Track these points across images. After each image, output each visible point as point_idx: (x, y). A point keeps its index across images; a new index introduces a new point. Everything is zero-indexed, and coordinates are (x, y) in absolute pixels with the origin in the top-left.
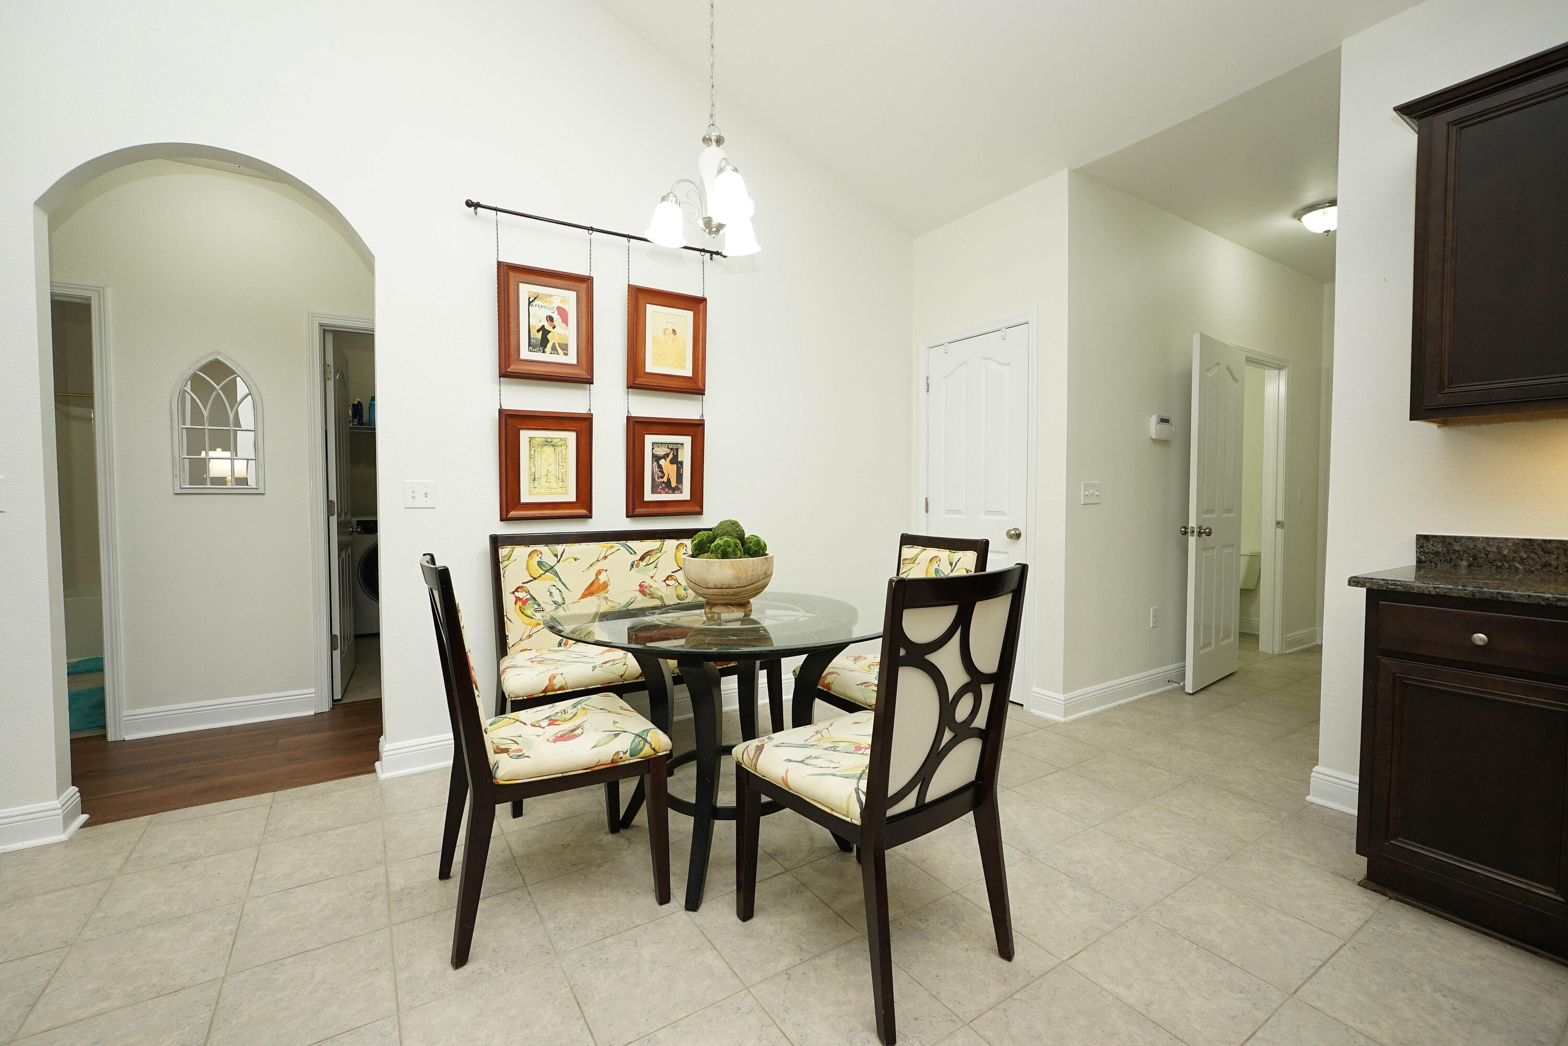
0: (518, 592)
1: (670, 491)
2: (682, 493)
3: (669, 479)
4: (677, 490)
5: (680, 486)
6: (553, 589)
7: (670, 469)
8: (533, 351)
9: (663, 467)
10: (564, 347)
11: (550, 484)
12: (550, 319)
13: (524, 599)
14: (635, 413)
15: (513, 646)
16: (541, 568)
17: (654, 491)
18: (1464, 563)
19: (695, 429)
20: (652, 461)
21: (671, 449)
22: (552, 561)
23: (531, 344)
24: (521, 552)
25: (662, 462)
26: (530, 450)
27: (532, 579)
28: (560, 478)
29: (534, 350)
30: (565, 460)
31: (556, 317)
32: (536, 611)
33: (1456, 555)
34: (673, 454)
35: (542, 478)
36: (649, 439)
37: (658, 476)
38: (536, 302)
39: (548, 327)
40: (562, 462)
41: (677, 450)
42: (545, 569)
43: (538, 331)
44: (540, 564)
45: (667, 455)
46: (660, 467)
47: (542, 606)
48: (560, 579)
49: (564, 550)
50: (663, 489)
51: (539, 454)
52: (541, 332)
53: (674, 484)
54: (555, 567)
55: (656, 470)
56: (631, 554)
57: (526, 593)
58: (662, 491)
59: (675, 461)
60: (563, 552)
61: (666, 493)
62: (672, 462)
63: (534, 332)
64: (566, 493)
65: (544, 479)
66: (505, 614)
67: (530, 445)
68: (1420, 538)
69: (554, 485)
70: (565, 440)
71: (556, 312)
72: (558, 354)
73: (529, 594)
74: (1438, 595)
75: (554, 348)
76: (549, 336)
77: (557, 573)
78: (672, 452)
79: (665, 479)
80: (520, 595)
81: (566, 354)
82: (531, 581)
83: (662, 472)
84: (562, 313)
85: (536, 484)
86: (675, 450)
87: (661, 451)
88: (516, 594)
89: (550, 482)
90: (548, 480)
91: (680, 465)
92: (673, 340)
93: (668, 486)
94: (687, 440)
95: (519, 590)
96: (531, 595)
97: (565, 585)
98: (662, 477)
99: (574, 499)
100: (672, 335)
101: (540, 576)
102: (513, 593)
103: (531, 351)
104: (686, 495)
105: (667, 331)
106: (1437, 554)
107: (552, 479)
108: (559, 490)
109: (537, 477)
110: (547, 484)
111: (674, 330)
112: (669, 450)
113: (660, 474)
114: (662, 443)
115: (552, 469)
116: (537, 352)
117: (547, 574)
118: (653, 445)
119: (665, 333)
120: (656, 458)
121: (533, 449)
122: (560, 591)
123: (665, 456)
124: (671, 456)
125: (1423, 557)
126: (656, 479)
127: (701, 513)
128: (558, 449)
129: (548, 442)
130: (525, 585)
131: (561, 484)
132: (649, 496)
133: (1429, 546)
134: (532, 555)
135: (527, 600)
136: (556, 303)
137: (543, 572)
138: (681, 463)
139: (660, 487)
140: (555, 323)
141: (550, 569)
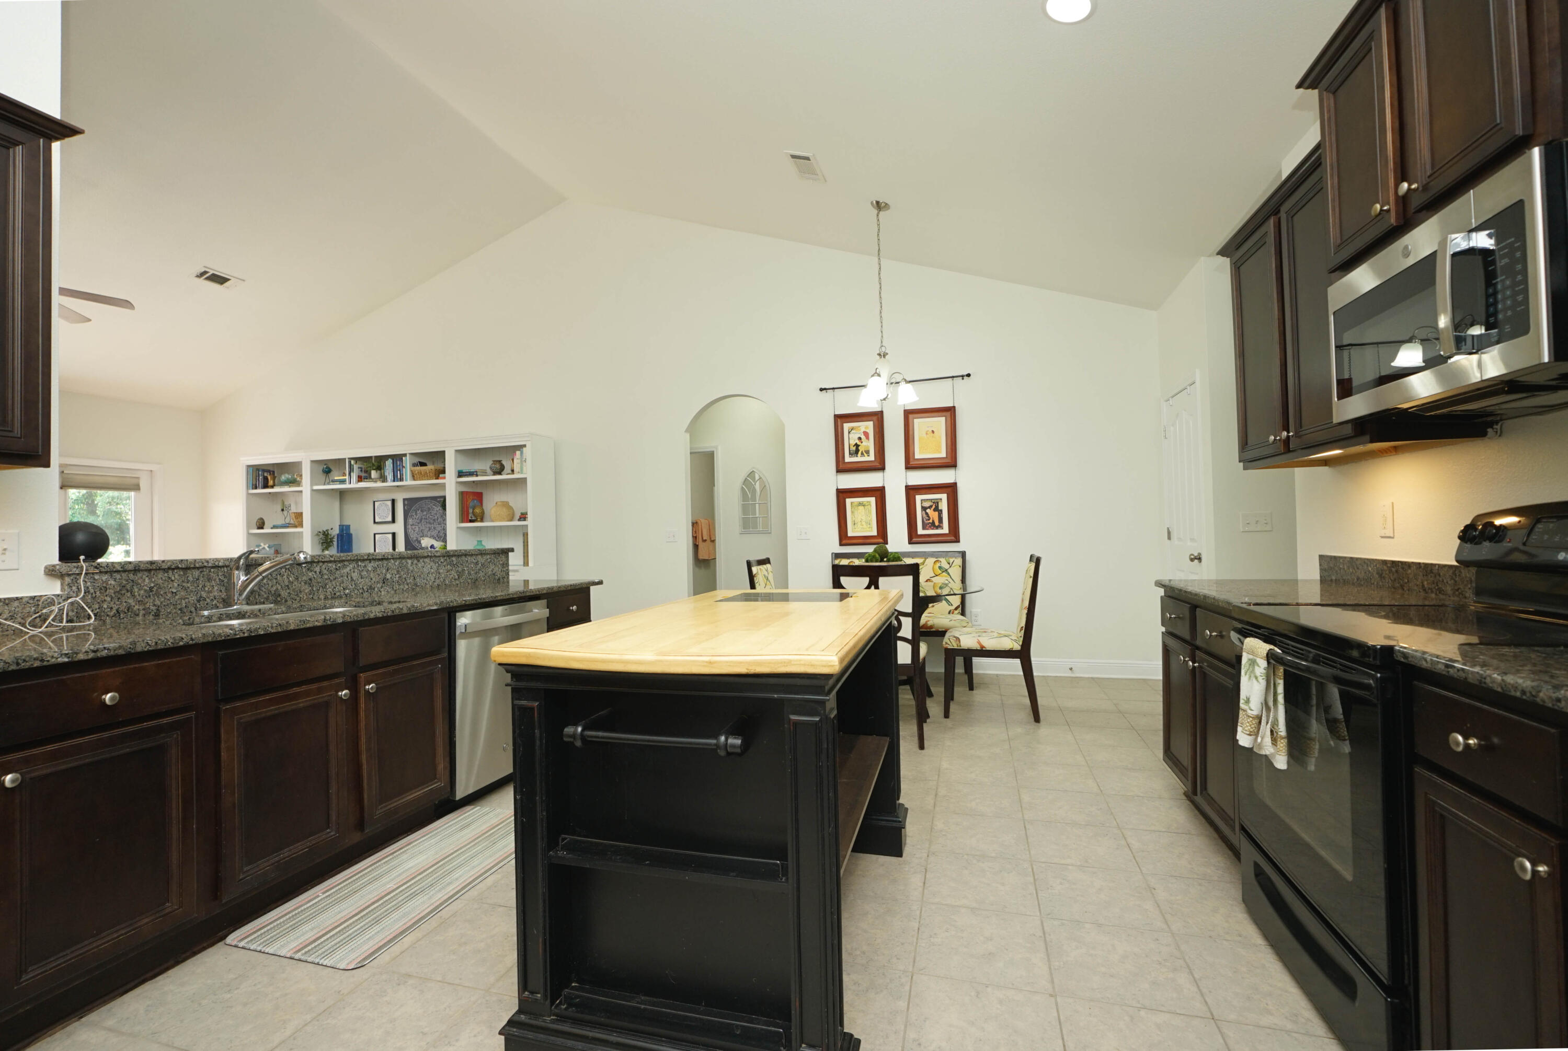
1: (935, 528)
2: (943, 529)
3: (933, 521)
4: (939, 528)
5: (941, 525)
7: (934, 515)
9: (929, 514)
10: (868, 452)
12: (860, 439)
14: (910, 484)
17: (924, 528)
19: (951, 489)
20: (922, 511)
21: (934, 503)
25: (928, 511)
28: (868, 523)
30: (870, 512)
31: (863, 437)
36: (919, 498)
38: (853, 431)
39: (859, 443)
40: (869, 514)
41: (938, 503)
43: (854, 446)
46: (927, 514)
50: (930, 527)
51: (856, 511)
52: (856, 447)
53: (937, 523)
55: (925, 515)
58: (929, 529)
59: (936, 509)
61: (932, 529)
62: (935, 510)
63: (851, 447)
64: (872, 531)
65: (859, 523)
67: (852, 507)
69: (865, 526)
70: (869, 502)
75: (862, 454)
76: (860, 448)
79: (931, 521)
81: (869, 456)
83: (928, 516)
84: (866, 434)
85: (856, 526)
86: (936, 503)
87: (926, 504)
90: (862, 525)
91: (940, 512)
92: (933, 437)
93: (933, 525)
94: (944, 497)
98: (929, 520)
99: (877, 534)
100: (932, 434)
104: (945, 530)
105: (928, 432)
107: (864, 523)
108: (868, 529)
109: (856, 523)
110: (862, 527)
111: (933, 430)
112: (932, 503)
113: (927, 518)
115: (864, 518)
119: (927, 434)
120: (924, 509)
121: (853, 509)
123: (930, 507)
124: (934, 507)
126: (925, 521)
127: (959, 542)
128: (866, 507)
129: (860, 504)
131: (869, 526)
132: (920, 531)
136: (863, 429)
138: (941, 511)
139: (928, 526)
140: (863, 440)
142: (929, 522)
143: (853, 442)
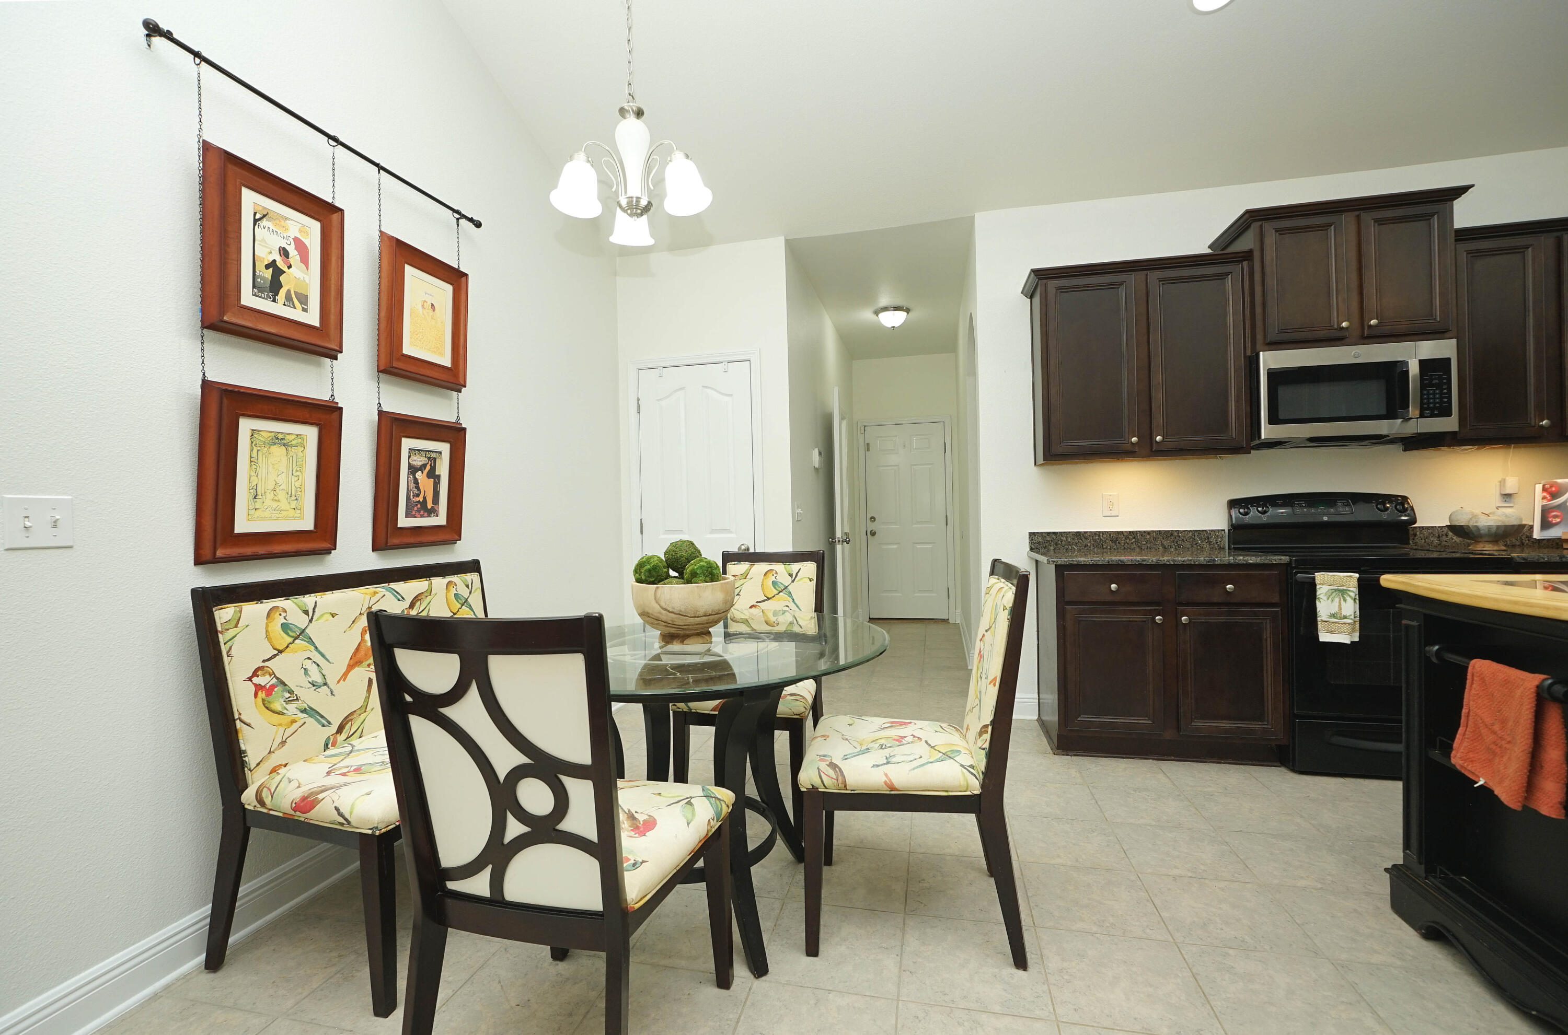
0: (258, 676)
1: (426, 514)
2: (437, 516)
3: (425, 498)
4: (432, 512)
5: (436, 507)
6: (308, 664)
7: (426, 484)
8: (258, 296)
9: (419, 481)
10: (304, 300)
11: (279, 504)
12: (284, 253)
13: (268, 686)
14: (387, 408)
15: (258, 764)
16: (288, 634)
17: (408, 515)
18: (1052, 548)
19: (457, 435)
20: (408, 473)
21: (429, 458)
22: (300, 621)
23: (257, 284)
24: (254, 611)
25: (418, 475)
26: (252, 450)
27: (276, 652)
28: (293, 494)
29: (260, 294)
30: (301, 468)
31: (293, 252)
32: (288, 701)
33: (1048, 543)
34: (431, 465)
35: (268, 494)
36: (407, 444)
37: (413, 493)
38: (264, 222)
39: (281, 264)
40: (297, 471)
41: (435, 459)
42: (293, 634)
43: (267, 267)
44: (285, 627)
45: (424, 466)
46: (416, 481)
47: (296, 692)
48: (316, 647)
50: (419, 511)
51: (264, 456)
52: (271, 270)
53: (430, 505)
54: (307, 631)
55: (412, 485)
56: (399, 600)
57: (270, 675)
58: (417, 514)
59: (432, 474)
61: (422, 516)
62: (428, 475)
63: (260, 267)
64: (301, 518)
65: (270, 496)
66: (236, 716)
67: (252, 442)
68: (1031, 534)
69: (284, 505)
70: (303, 437)
71: (293, 245)
72: (294, 307)
73: (275, 676)
74: (1093, 565)
75: (288, 298)
76: (282, 278)
77: (310, 638)
78: (430, 463)
79: (421, 499)
80: (261, 680)
81: (305, 310)
82: (275, 656)
83: (418, 488)
84: (301, 248)
85: (258, 504)
86: (433, 457)
87: (418, 461)
88: (255, 680)
89: (279, 501)
90: (276, 498)
91: (437, 479)
93: (424, 507)
94: (444, 448)
95: (259, 673)
96: (277, 678)
97: (323, 656)
98: (418, 495)
99: (310, 526)
100: (431, 311)
101: (287, 647)
102: (250, 679)
103: (255, 295)
104: (441, 519)
105: (425, 304)
106: (1039, 543)
107: (282, 496)
108: (292, 513)
109: (259, 493)
110: (275, 504)
111: (432, 305)
112: (427, 459)
113: (416, 491)
114: (419, 450)
115: (282, 480)
116: (264, 298)
117: (297, 641)
118: (409, 453)
119: (423, 306)
120: (413, 470)
121: (255, 449)
122: (318, 665)
123: (422, 468)
124: (428, 467)
125: (1033, 546)
126: (412, 497)
127: (459, 540)
128: (292, 451)
129: (278, 440)
130: (266, 664)
131: (294, 503)
132: (403, 521)
133: (1036, 539)
134: (272, 614)
135: (273, 687)
136: (294, 232)
137: (291, 640)
138: (439, 477)
139: (416, 509)
140: (292, 261)
141: (300, 634)
142: (418, 499)
143: (268, 253)
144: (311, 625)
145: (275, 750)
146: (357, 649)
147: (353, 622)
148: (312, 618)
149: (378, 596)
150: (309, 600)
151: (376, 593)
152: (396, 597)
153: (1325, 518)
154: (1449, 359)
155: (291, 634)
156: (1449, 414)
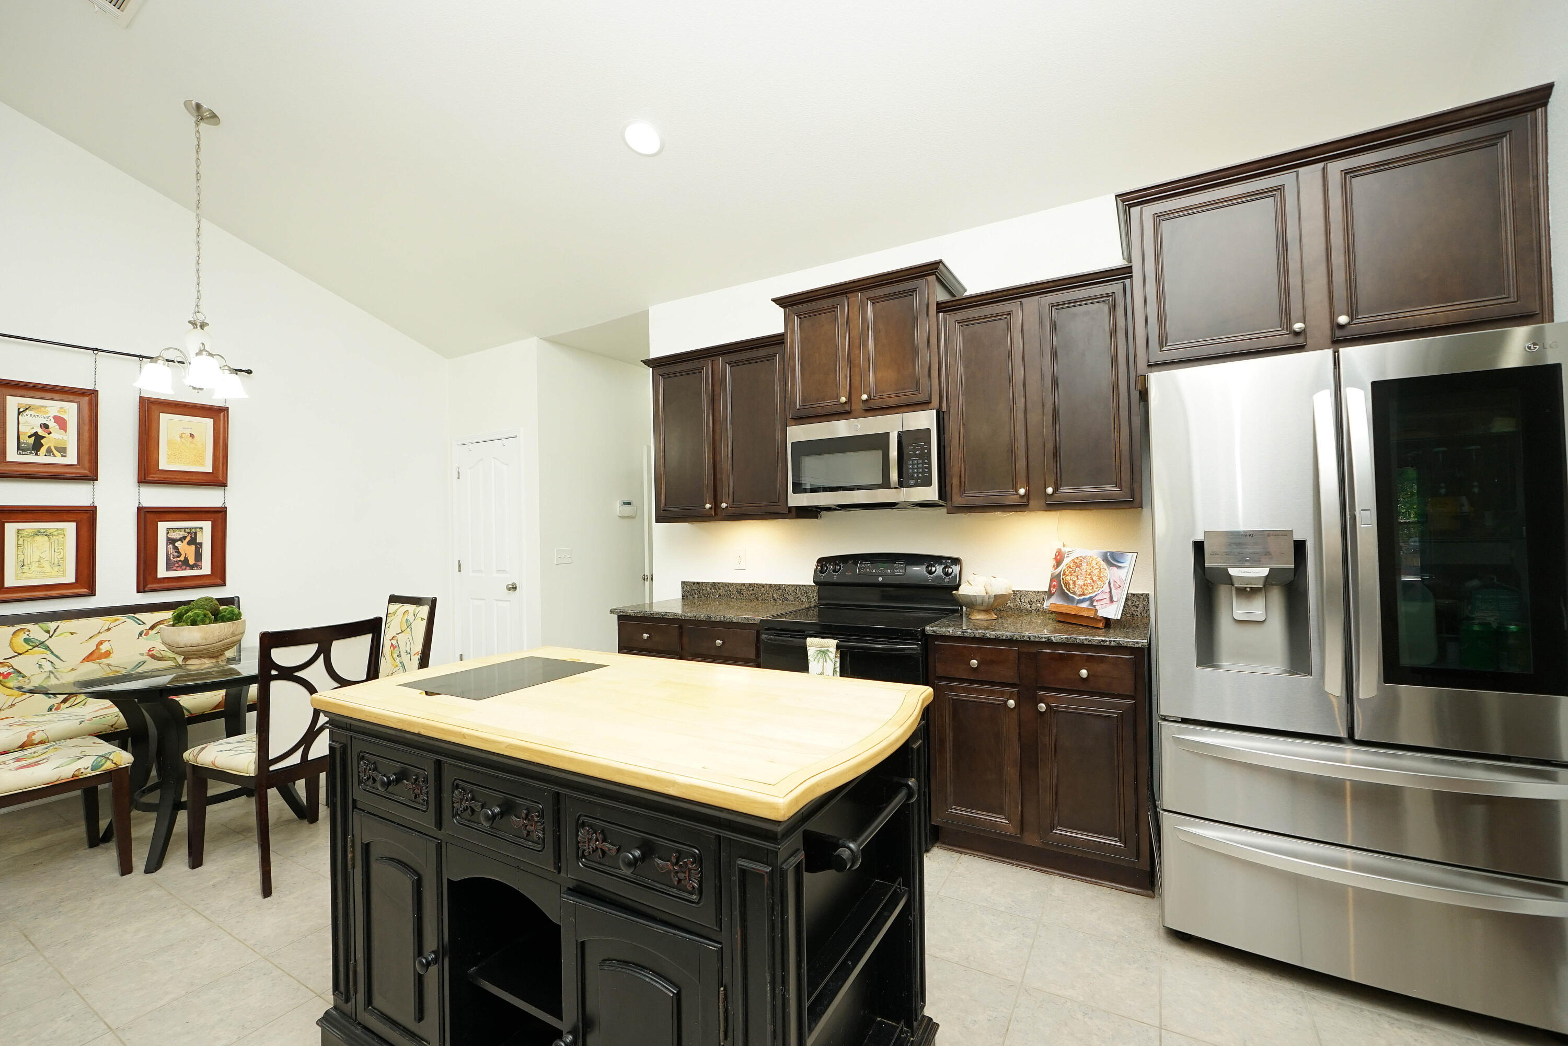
1: (188, 568)
2: (201, 569)
3: (186, 558)
4: (195, 566)
5: (199, 563)
6: (43, 662)
7: (188, 551)
8: (22, 454)
9: (179, 548)
10: (63, 451)
11: (43, 569)
12: (45, 426)
13: (5, 673)
14: (145, 504)
16: (29, 644)
17: (169, 569)
19: (218, 516)
20: (167, 544)
21: (189, 533)
22: (43, 636)
23: (21, 448)
25: (178, 544)
26: (18, 540)
28: (56, 562)
29: (24, 453)
30: (61, 547)
31: (52, 425)
32: (21, 682)
34: (191, 537)
35: (33, 564)
36: (163, 526)
37: (173, 555)
38: (27, 412)
39: (41, 432)
40: (58, 549)
41: (195, 533)
42: (33, 644)
43: (30, 437)
44: (27, 640)
45: (185, 538)
46: (176, 548)
47: (28, 677)
48: (53, 652)
49: (58, 626)
50: (180, 567)
51: (29, 543)
52: (33, 438)
53: (192, 561)
55: (171, 550)
56: (139, 624)
57: (9, 667)
58: (179, 568)
59: (193, 541)
60: (57, 628)
61: (183, 570)
62: (189, 543)
63: (24, 437)
64: (64, 575)
65: (35, 565)
67: (18, 536)
69: (48, 569)
70: (62, 530)
71: (53, 420)
72: (55, 456)
73: (13, 668)
75: (49, 451)
76: (43, 441)
77: (48, 647)
78: (190, 535)
79: (182, 558)
82: (15, 656)
83: (178, 552)
84: (61, 423)
85: (25, 569)
86: (193, 533)
87: (176, 535)
89: (43, 567)
90: (40, 566)
91: (198, 546)
92: (191, 443)
93: (186, 564)
94: (207, 526)
96: (14, 669)
97: (58, 657)
98: (179, 557)
99: (74, 581)
100: (190, 439)
101: (27, 651)
103: (20, 454)
105: (184, 435)
107: (46, 565)
108: (55, 573)
109: (26, 563)
110: (40, 569)
111: (191, 434)
112: (186, 533)
113: (176, 554)
115: (46, 555)
116: (28, 455)
117: (36, 648)
118: (167, 530)
119: (181, 437)
120: (172, 541)
121: (21, 540)
122: (52, 663)
123: (182, 539)
124: (188, 539)
126: (172, 558)
127: (224, 585)
128: (53, 538)
129: (39, 533)
130: (7, 661)
131: (57, 568)
132: (162, 572)
134: (17, 633)
135: (9, 674)
136: (53, 412)
137: (31, 647)
138: (201, 544)
139: (177, 565)
140: (51, 430)
141: (40, 644)
142: (178, 559)
143: (27, 430)
144: (50, 639)
145: (5, 709)
146: (91, 654)
147: (91, 638)
148: (52, 635)
149: (118, 622)
150: (52, 625)
151: (116, 620)
152: (137, 622)
153: (880, 579)
154: (928, 431)
155: (31, 644)
156: (929, 483)
